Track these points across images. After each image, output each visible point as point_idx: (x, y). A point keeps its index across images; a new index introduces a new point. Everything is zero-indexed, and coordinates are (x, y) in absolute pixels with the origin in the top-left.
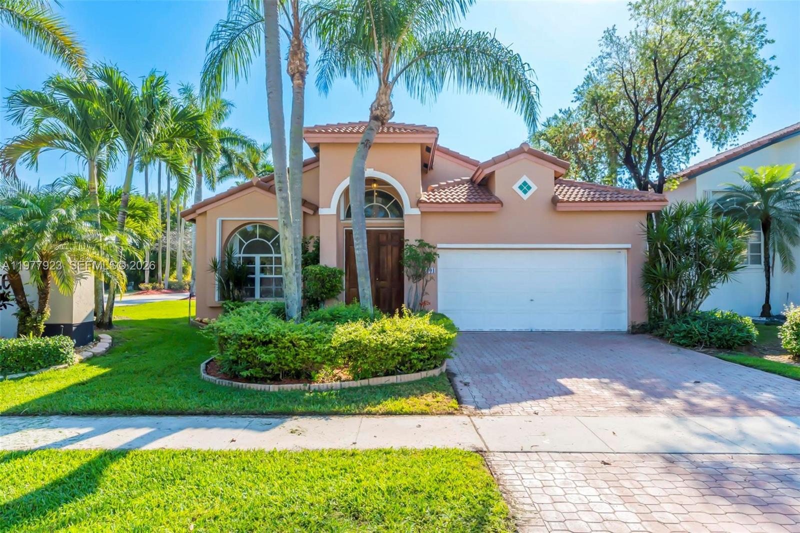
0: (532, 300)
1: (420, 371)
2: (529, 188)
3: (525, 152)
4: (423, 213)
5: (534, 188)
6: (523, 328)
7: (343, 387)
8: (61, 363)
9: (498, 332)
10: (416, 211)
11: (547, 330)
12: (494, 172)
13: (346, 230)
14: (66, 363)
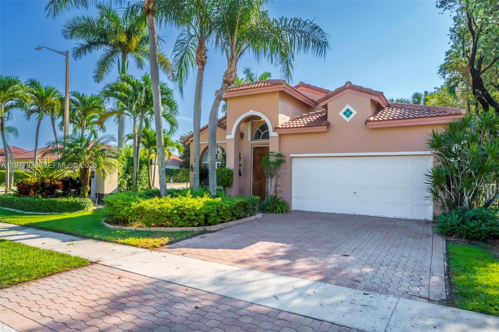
0: (355, 193)
1: (181, 226)
2: (351, 113)
3: (348, 88)
4: (280, 135)
5: (354, 112)
6: (349, 212)
7: (136, 230)
8: (82, 210)
9: (331, 214)
10: (276, 134)
11: (366, 215)
12: (327, 104)
13: (253, 147)
14: (84, 210)
